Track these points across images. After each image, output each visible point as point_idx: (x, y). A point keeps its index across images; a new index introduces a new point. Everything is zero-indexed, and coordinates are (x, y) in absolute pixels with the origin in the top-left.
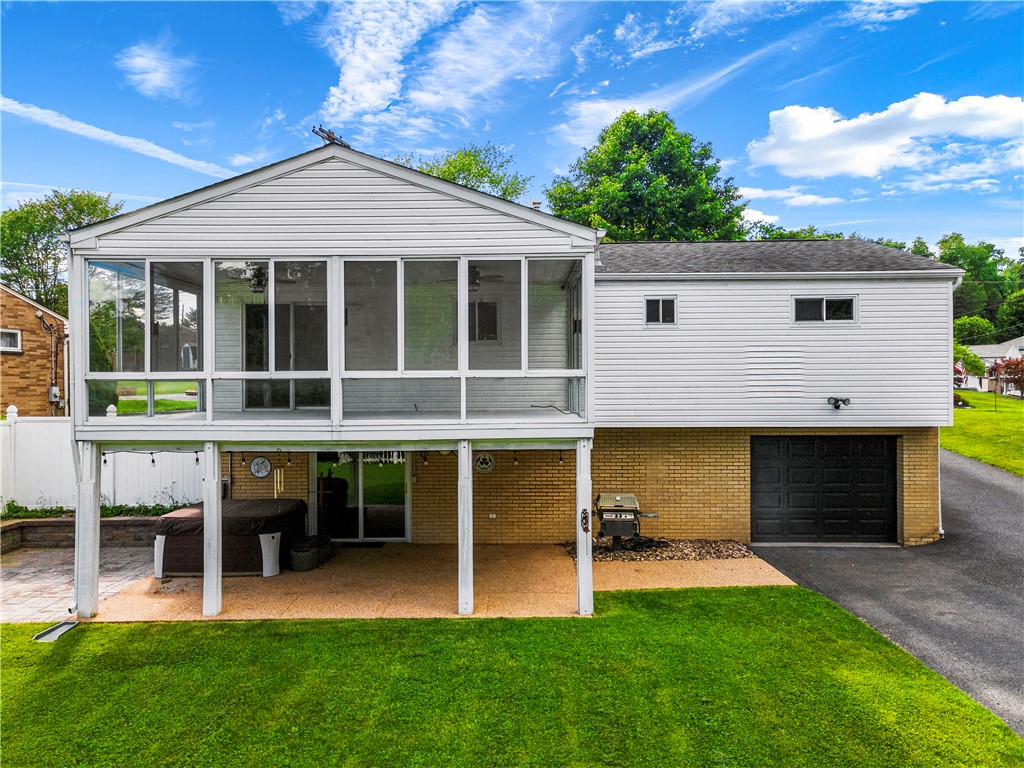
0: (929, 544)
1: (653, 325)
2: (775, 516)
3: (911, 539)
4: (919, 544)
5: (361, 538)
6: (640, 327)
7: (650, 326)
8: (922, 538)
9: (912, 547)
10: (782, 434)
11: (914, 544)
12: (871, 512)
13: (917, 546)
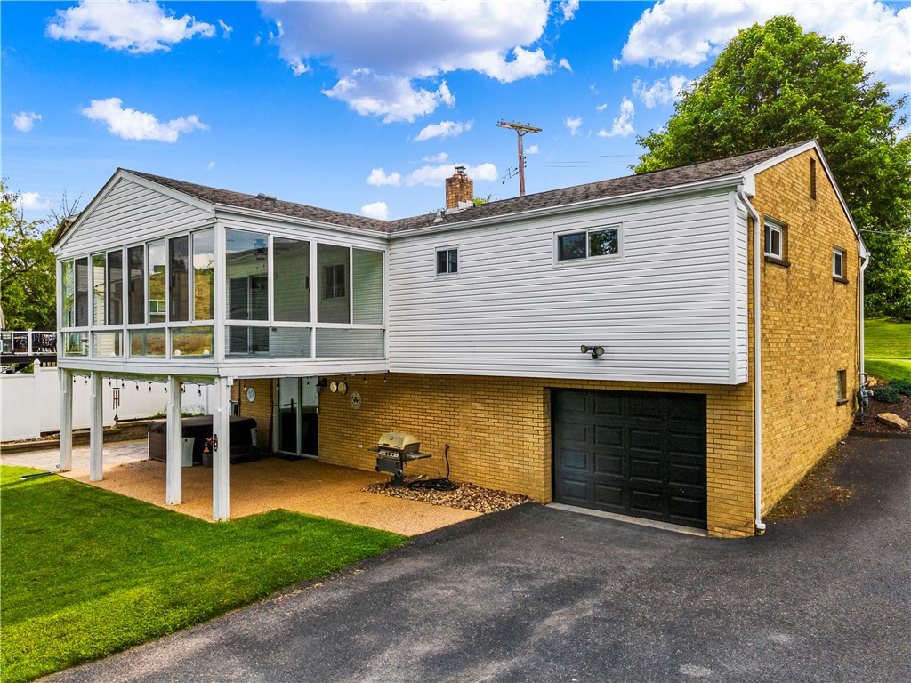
0: (738, 540)
1: (442, 276)
2: (581, 478)
3: (716, 529)
4: (726, 536)
5: (299, 453)
6: (432, 279)
7: (440, 277)
8: (730, 529)
9: (718, 538)
10: (585, 387)
11: (720, 535)
12: (684, 488)
13: (723, 539)
